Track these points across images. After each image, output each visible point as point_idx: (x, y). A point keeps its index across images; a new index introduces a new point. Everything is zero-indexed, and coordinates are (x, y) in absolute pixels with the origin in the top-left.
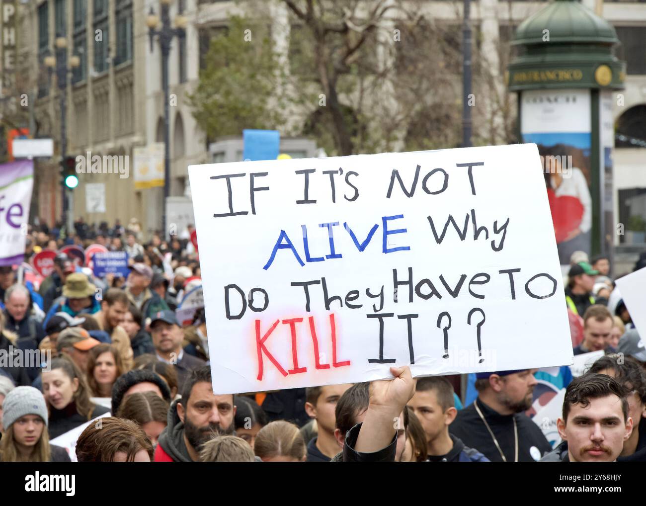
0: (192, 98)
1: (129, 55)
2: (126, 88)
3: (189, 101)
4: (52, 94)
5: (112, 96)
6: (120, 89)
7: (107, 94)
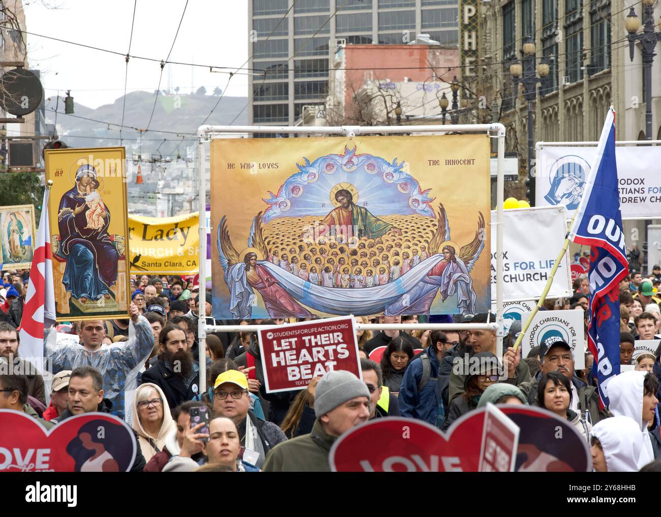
1: (606, 62)
2: (603, 98)
4: (519, 106)
5: (586, 108)
6: (595, 100)
7: (581, 105)
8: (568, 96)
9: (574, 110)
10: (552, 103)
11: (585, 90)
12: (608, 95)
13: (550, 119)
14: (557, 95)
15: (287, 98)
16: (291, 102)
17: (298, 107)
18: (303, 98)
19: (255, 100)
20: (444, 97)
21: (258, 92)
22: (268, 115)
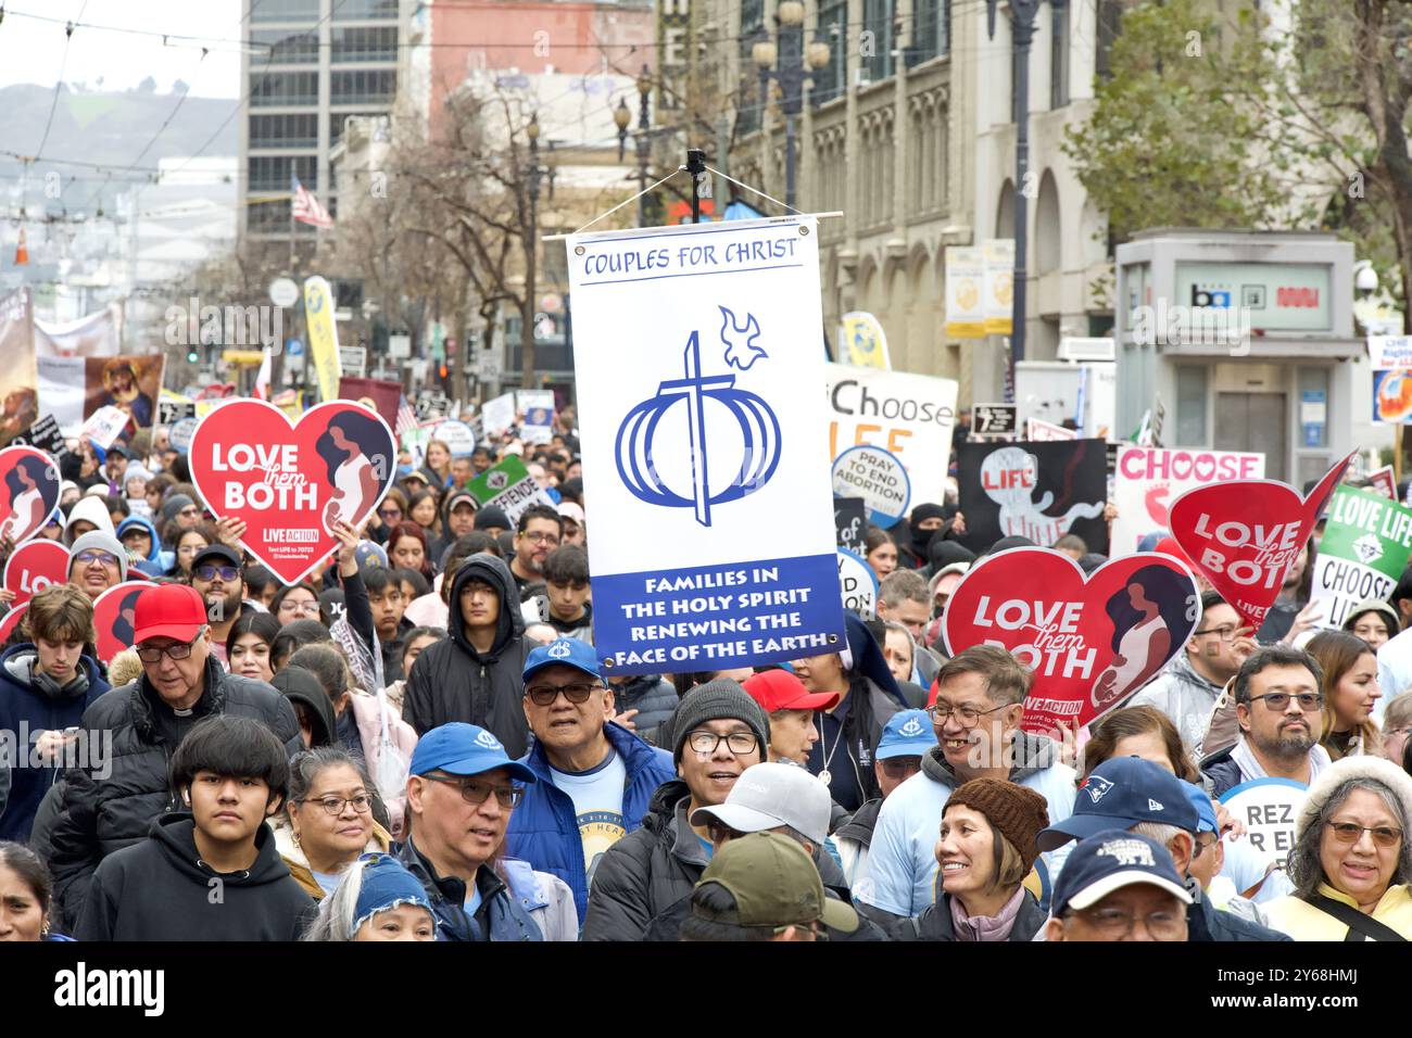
0: (1079, 139)
1: (941, 41)
2: (933, 113)
3: (1072, 147)
4: (769, 124)
5: (900, 131)
6: (917, 117)
7: (890, 126)
8: (868, 106)
9: (877, 133)
10: (834, 120)
11: (899, 96)
12: (944, 107)
13: (830, 150)
14: (842, 107)
15: (315, 102)
16: (324, 109)
17: (337, 122)
18: (347, 102)
19: (253, 104)
20: (623, 105)
21: (260, 88)
22: (278, 135)
